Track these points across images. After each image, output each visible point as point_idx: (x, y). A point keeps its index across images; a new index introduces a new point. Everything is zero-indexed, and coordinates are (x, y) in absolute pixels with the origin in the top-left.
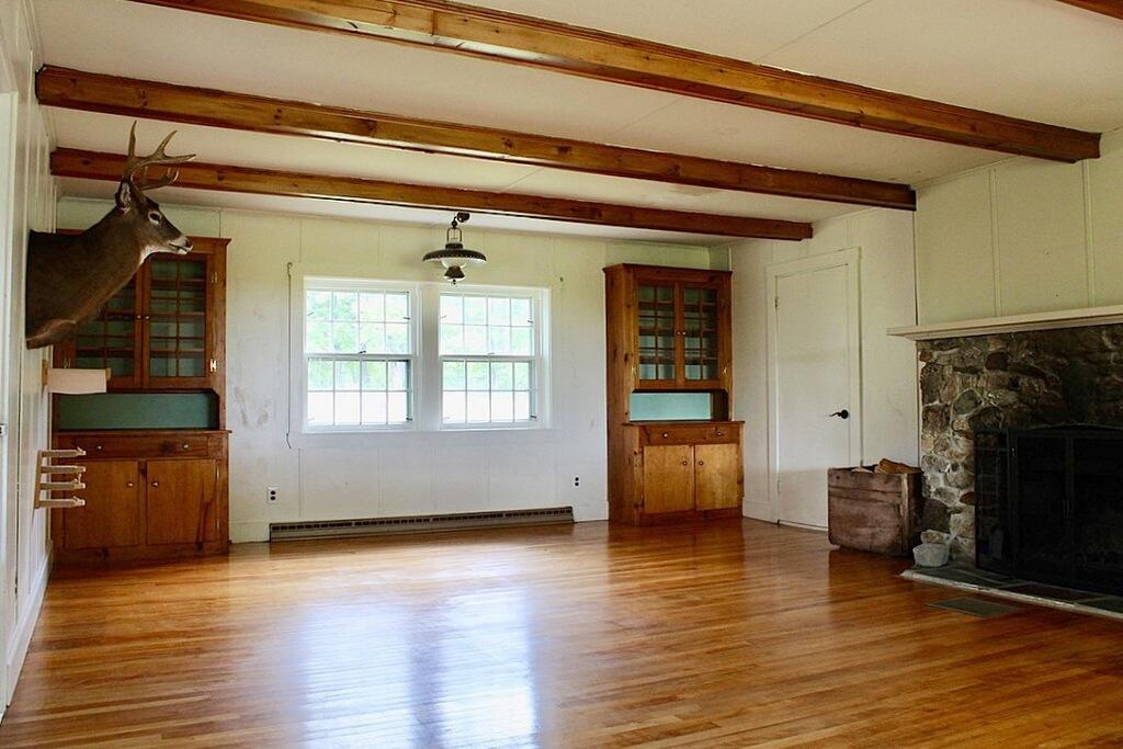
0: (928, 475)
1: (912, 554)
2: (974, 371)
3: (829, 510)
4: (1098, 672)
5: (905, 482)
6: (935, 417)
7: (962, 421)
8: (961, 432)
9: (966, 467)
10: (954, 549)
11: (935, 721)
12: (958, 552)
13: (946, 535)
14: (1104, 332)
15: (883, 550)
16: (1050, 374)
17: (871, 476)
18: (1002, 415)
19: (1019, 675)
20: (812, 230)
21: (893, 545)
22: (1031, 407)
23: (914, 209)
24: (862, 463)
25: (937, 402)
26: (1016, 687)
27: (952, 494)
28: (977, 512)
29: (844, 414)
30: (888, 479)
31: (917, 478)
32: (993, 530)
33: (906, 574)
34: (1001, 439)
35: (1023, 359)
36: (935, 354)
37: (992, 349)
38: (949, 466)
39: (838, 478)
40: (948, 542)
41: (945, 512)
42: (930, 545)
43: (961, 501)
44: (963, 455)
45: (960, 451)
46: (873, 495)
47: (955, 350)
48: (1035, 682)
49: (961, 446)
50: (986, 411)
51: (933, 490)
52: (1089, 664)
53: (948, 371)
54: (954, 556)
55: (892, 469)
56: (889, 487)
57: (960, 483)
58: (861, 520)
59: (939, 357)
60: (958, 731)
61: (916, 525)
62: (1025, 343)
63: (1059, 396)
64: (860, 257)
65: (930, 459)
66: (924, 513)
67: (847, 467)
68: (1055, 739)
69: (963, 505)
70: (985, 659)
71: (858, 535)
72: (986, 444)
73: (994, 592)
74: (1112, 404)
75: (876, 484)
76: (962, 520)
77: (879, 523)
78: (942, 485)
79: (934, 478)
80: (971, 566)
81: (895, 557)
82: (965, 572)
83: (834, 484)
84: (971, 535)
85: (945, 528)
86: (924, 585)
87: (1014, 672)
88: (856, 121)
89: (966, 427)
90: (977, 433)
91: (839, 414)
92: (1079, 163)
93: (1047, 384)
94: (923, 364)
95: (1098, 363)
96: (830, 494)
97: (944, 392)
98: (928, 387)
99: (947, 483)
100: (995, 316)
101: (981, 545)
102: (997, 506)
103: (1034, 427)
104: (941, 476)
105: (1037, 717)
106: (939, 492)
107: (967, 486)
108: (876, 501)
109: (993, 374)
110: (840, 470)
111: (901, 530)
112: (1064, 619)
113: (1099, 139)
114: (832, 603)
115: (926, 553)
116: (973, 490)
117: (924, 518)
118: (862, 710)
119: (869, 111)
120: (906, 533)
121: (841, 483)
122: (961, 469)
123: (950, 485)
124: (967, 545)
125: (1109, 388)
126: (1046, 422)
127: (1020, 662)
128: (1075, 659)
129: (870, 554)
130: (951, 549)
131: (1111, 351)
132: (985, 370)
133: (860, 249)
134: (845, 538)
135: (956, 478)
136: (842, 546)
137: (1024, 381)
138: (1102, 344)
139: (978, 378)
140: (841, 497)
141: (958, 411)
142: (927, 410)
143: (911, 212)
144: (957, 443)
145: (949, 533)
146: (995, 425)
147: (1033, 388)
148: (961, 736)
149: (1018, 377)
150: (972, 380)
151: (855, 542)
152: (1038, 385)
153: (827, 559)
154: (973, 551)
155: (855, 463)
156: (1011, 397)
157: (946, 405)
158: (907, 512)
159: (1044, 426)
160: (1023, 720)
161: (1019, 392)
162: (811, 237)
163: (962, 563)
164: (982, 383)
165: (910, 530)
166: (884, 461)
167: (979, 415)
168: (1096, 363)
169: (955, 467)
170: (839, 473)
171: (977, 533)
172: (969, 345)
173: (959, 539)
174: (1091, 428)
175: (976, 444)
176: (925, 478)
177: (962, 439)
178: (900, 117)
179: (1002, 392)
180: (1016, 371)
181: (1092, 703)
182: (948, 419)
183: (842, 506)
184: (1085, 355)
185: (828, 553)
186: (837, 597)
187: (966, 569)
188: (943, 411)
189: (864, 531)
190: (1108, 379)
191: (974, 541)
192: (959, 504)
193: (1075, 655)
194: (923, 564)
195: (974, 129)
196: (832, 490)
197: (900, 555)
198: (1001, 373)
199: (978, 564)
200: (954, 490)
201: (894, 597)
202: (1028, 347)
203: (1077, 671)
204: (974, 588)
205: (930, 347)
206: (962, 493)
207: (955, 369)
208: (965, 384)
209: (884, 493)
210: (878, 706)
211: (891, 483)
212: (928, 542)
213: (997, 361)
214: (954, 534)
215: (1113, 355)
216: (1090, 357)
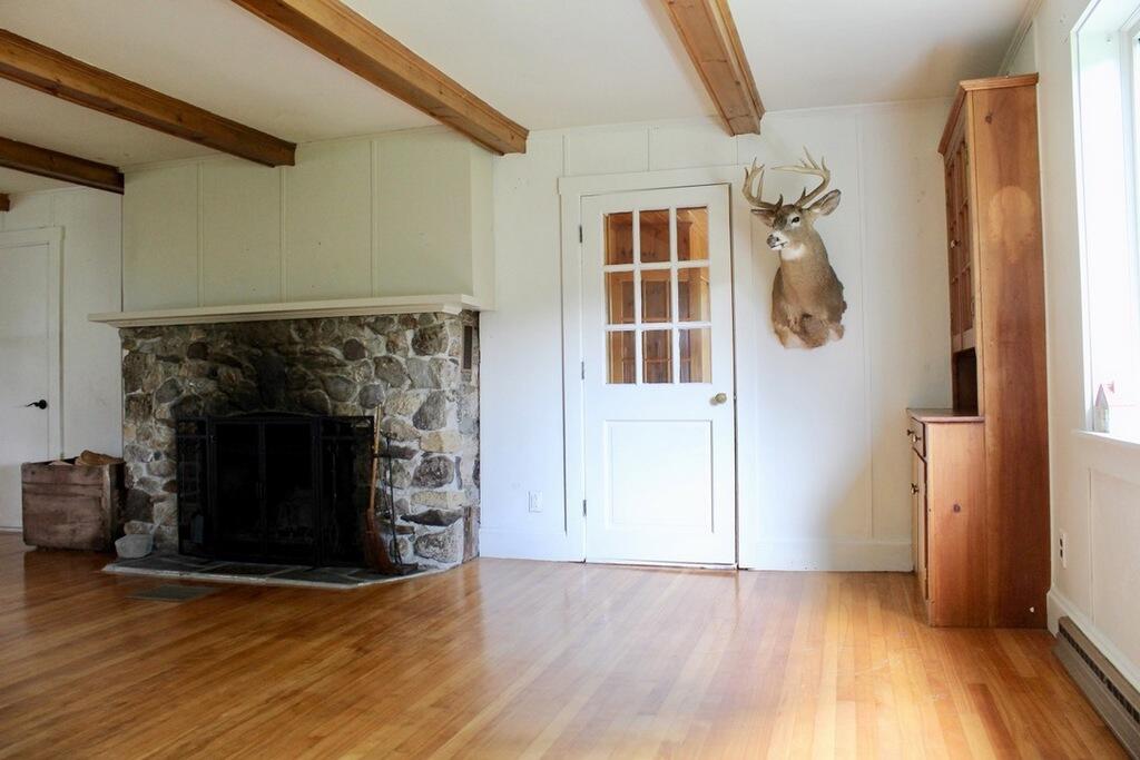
0: (131, 465)
1: (114, 547)
2: (176, 360)
3: (24, 509)
4: (280, 637)
5: (107, 474)
6: (136, 406)
7: (164, 409)
8: (163, 421)
9: (168, 455)
10: (158, 538)
11: (122, 715)
12: (161, 540)
13: (149, 525)
14: (292, 326)
15: (84, 546)
16: (246, 363)
17: (71, 469)
18: (202, 404)
19: (210, 652)
20: (8, 202)
21: (95, 541)
22: (228, 394)
23: (122, 193)
24: (62, 455)
25: (139, 391)
26: (207, 665)
27: (155, 483)
28: (180, 500)
29: (42, 405)
30: (89, 470)
31: (120, 469)
32: (194, 516)
33: (108, 568)
34: (201, 425)
35: (222, 349)
36: (139, 342)
37: (193, 339)
38: (152, 456)
39: (33, 473)
40: (152, 532)
41: (148, 502)
42: (133, 536)
43: (165, 488)
44: (164, 443)
45: (162, 440)
46: (73, 490)
47: (159, 338)
48: (224, 657)
49: (163, 435)
50: (187, 400)
51: (136, 480)
52: (270, 632)
53: (151, 360)
54: (158, 545)
55: (93, 460)
56: (89, 480)
57: (162, 472)
58: (60, 517)
59: (142, 345)
60: (146, 720)
61: (120, 517)
62: (224, 334)
63: (254, 384)
64: (63, 237)
65: (133, 450)
66: (127, 502)
67: (46, 460)
68: (236, 706)
69: (166, 493)
70: (182, 642)
71: (56, 533)
72: (185, 433)
73: (195, 576)
74: (298, 393)
75: (76, 477)
76: (165, 509)
77: (79, 518)
78: (145, 474)
79: (136, 467)
80: (174, 552)
81: (97, 552)
82: (168, 560)
83: (29, 480)
84: (174, 522)
85: (148, 518)
86: (126, 577)
87: (206, 651)
88: (53, 89)
89: (168, 415)
90: (179, 421)
91: (36, 404)
92: (277, 168)
93: (243, 373)
94: (126, 352)
95: (287, 354)
96: (24, 491)
97: (147, 381)
98: (130, 376)
99: (151, 473)
100: (198, 306)
101: (184, 532)
102: (199, 491)
103: (231, 414)
104: (143, 466)
105: (222, 690)
106: (142, 482)
107: (169, 475)
108: (76, 495)
109: (193, 363)
110: (35, 464)
111: (103, 524)
112: (257, 593)
113: (294, 149)
114: (26, 608)
115: (128, 545)
116: (174, 478)
117: (128, 509)
118: (45, 720)
119: (67, 81)
120: (109, 525)
121: (36, 478)
122: (164, 458)
123: (153, 474)
124: (171, 533)
125: (295, 377)
126: (240, 409)
127: (210, 640)
128: (261, 629)
129: (71, 551)
130: (154, 540)
131: (297, 343)
132: (187, 359)
133: (63, 229)
134: (43, 538)
135: (158, 468)
136: (39, 546)
137: (223, 370)
138: (290, 337)
139: (180, 367)
140: (36, 494)
141: (161, 399)
142: (130, 399)
143: (120, 195)
144: (158, 431)
145: (152, 522)
146: (196, 413)
147: (231, 378)
148: (148, 724)
149: (217, 368)
150: (174, 368)
151: (53, 541)
152: (235, 374)
153: (22, 562)
154: (176, 538)
155: (53, 455)
156: (211, 386)
157: (149, 395)
158: (109, 506)
159: (241, 412)
160: (209, 695)
161: (218, 381)
162: (7, 210)
163: (165, 551)
164: (183, 372)
165: (113, 521)
166: (86, 453)
167: (181, 404)
168: (284, 354)
169: (157, 456)
170: (35, 468)
171: (179, 520)
172: (171, 334)
173: (164, 527)
174: (279, 414)
175: (177, 433)
176: (128, 469)
177: (164, 427)
178: (103, 95)
179: (202, 381)
180: (216, 360)
181: (271, 666)
182: (150, 407)
183: (39, 504)
184: (275, 346)
185: (22, 556)
186: (32, 601)
187: (168, 556)
188: (145, 399)
189: (64, 528)
190: (294, 369)
191: (176, 528)
192: (161, 492)
193: (261, 626)
194: (127, 556)
195: (180, 120)
196: (26, 486)
197: (104, 549)
198: (202, 362)
199: (181, 550)
200: (157, 479)
201: (93, 593)
202: (227, 338)
203: (264, 639)
204: (175, 574)
205: (133, 334)
206: (165, 481)
207: (158, 358)
208: (167, 373)
209: (84, 486)
210: (61, 713)
211: (92, 476)
212: (133, 533)
213: (199, 351)
214: (157, 523)
215: (299, 347)
216: (280, 348)
